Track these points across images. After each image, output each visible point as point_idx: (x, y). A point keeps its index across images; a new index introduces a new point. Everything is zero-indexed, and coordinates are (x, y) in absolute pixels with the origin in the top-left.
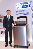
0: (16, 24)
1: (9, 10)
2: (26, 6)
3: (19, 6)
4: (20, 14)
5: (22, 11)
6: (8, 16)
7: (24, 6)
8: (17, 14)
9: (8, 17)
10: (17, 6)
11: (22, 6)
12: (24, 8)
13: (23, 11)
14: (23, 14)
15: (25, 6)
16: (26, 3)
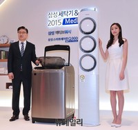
0: (40, 66)
1: (23, 28)
2: (73, 21)
3: (55, 19)
4: (57, 39)
5: (63, 32)
6: (20, 42)
7: (68, 19)
8: (49, 40)
9: (22, 47)
10: (51, 19)
11: (64, 20)
12: (68, 24)
13: (66, 32)
14: (64, 41)
15: (71, 19)
16: (74, 12)
